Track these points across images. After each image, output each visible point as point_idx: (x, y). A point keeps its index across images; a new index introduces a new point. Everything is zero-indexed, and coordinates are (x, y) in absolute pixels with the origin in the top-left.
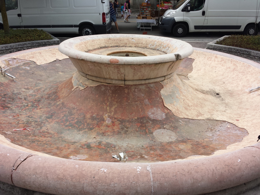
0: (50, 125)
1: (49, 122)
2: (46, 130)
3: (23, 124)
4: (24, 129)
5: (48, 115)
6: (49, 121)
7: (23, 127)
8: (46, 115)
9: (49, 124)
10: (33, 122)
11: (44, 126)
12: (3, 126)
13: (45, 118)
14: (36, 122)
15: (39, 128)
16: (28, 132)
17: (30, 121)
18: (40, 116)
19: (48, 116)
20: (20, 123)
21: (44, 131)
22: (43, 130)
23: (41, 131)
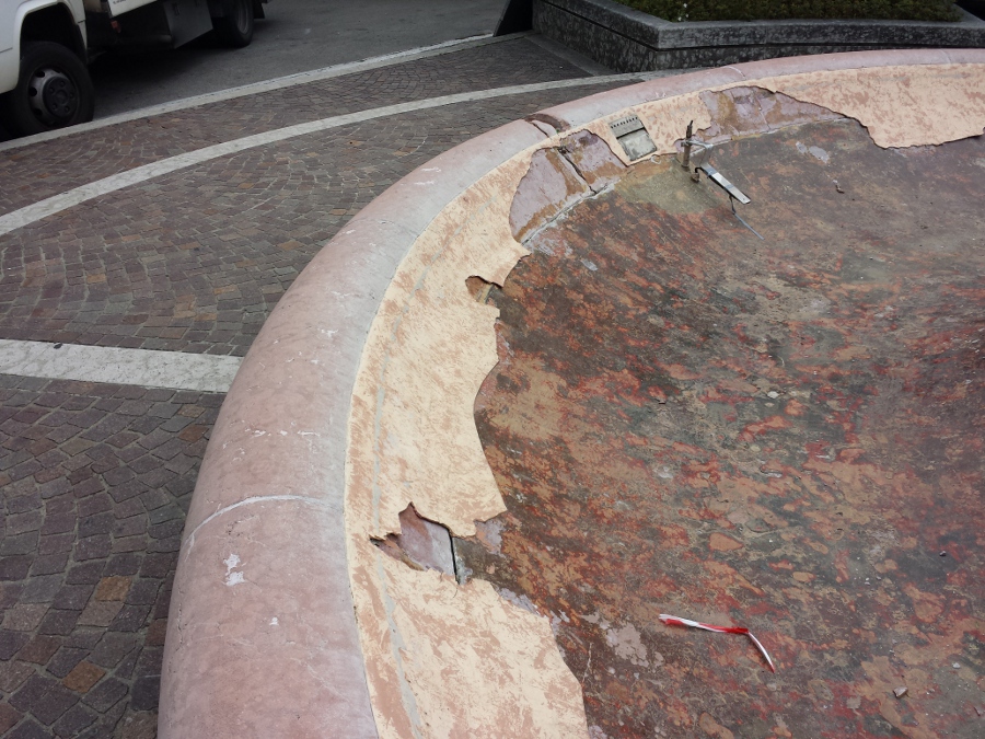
0: (924, 655)
1: (918, 623)
2: (891, 702)
3: (731, 564)
4: (729, 631)
5: (912, 542)
6: (920, 614)
7: (733, 607)
8: (900, 536)
9: (919, 643)
10: (798, 567)
11: (879, 653)
12: (601, 549)
13: (891, 565)
14: (828, 580)
15: (841, 661)
16: (754, 676)
17: (784, 558)
18: (855, 526)
19: (916, 553)
20: (718, 556)
21: (875, 703)
22: (866, 690)
23: (854, 704)
